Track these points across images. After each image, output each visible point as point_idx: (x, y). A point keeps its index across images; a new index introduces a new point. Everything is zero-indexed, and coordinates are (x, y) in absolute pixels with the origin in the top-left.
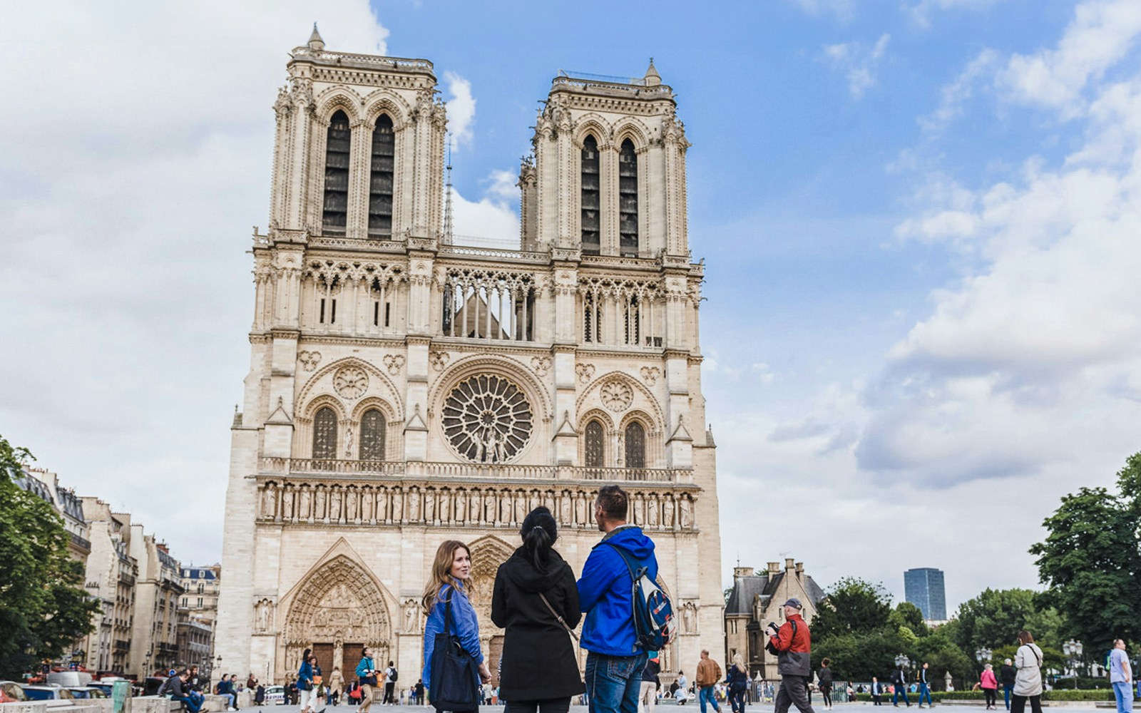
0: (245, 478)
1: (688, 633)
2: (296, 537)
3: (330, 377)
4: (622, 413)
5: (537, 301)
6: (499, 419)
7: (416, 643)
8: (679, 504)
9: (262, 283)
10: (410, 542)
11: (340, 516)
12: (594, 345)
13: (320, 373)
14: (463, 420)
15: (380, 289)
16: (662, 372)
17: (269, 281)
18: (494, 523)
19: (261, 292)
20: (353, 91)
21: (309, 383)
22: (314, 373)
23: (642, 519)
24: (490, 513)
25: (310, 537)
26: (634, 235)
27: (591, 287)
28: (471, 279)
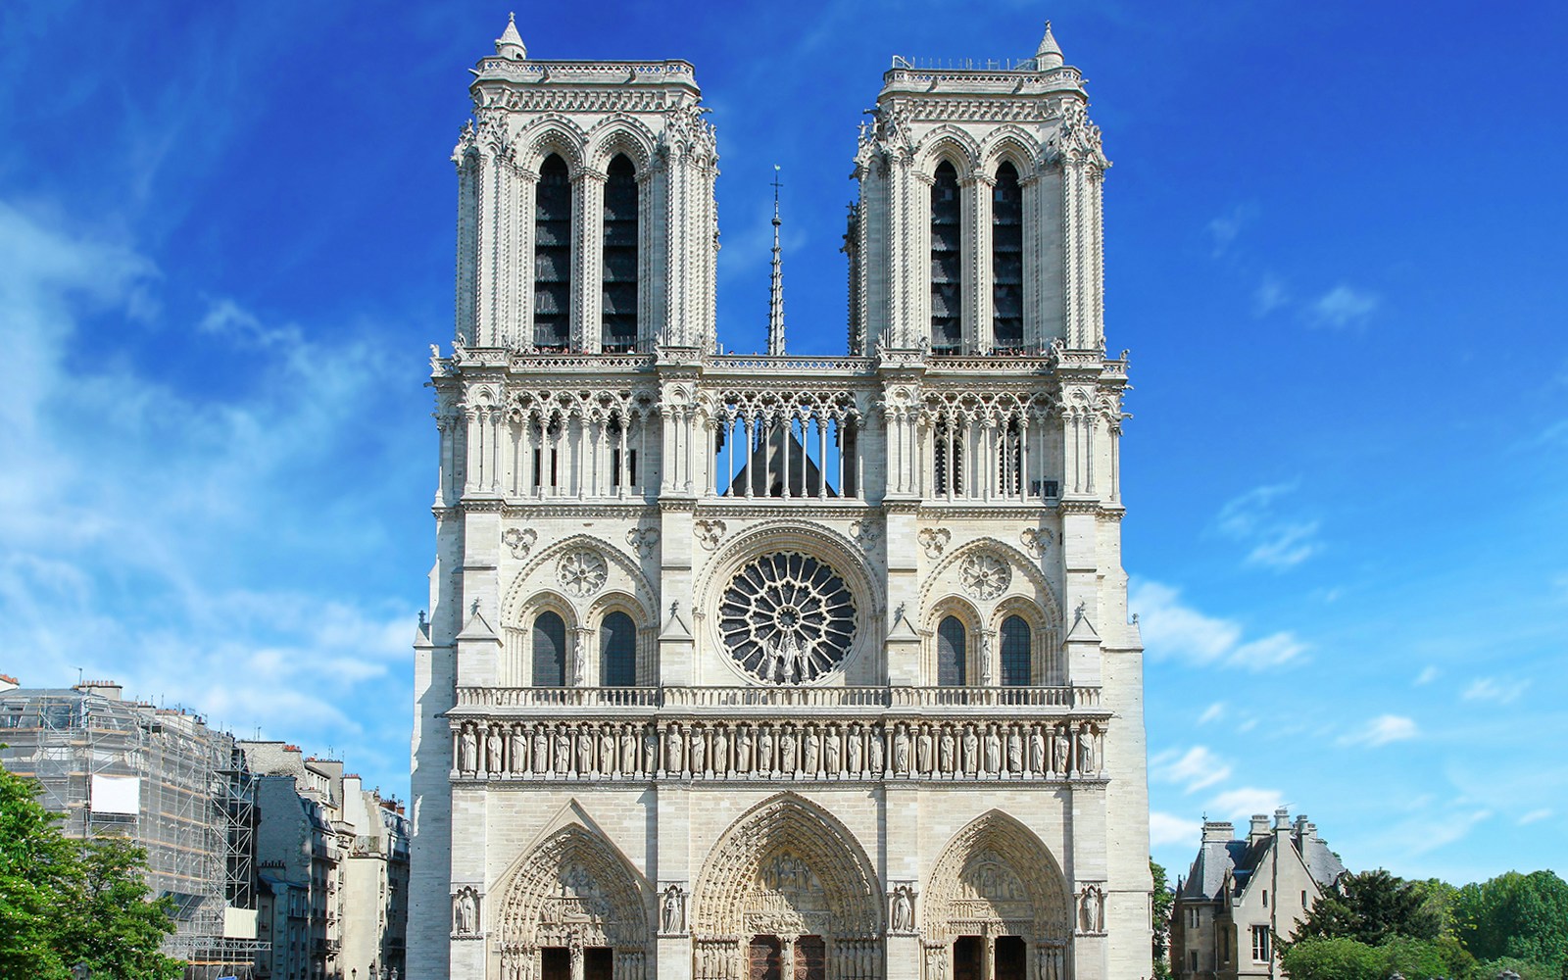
0: (435, 717)
1: (1089, 932)
2: (509, 800)
3: (551, 564)
4: (995, 601)
5: (860, 435)
6: (804, 618)
7: (682, 948)
8: (1079, 740)
9: (448, 431)
10: (669, 804)
11: (569, 769)
12: (953, 500)
13: (536, 561)
14: (750, 622)
15: (620, 430)
16: (1056, 536)
17: (458, 428)
18: (793, 773)
19: (448, 444)
20: (570, 121)
21: (521, 577)
22: (527, 561)
23: (1020, 764)
24: (789, 760)
25: (527, 800)
26: (1016, 318)
27: (945, 407)
28: (756, 406)
